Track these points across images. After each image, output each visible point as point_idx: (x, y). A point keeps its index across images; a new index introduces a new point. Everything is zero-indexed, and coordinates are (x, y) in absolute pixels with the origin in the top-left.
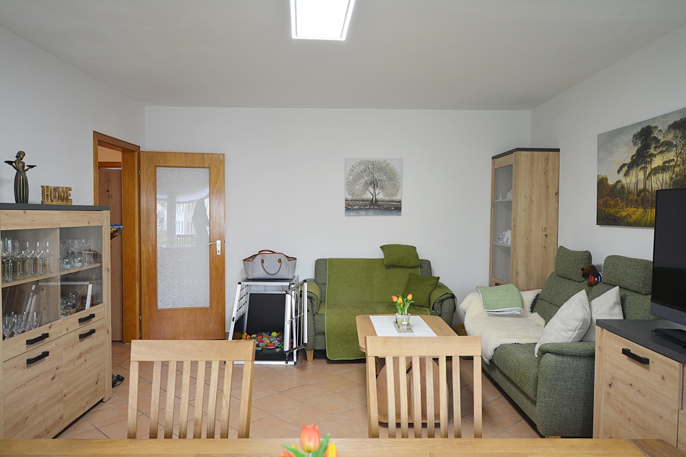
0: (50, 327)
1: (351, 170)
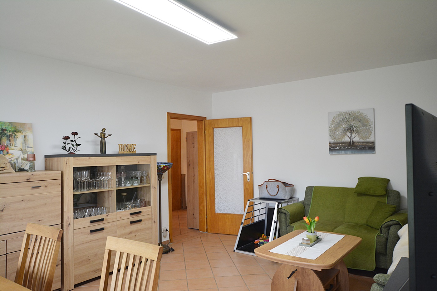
0: (107, 216)
1: (333, 120)
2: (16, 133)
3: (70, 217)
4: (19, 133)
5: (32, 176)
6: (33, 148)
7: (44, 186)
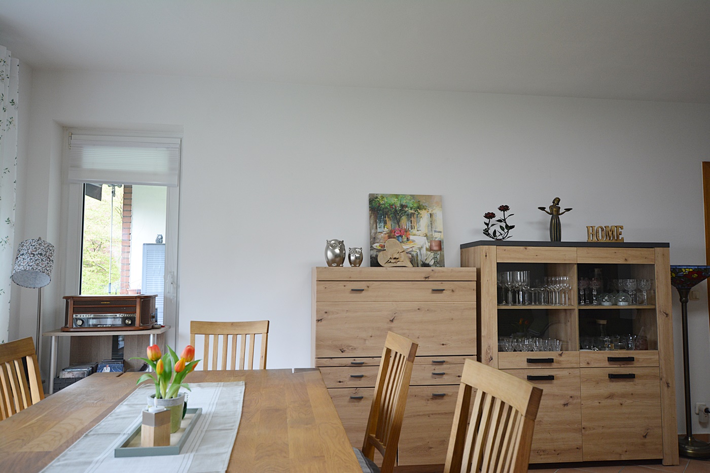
0: (561, 355)
2: (419, 211)
3: (491, 347)
4: (424, 211)
5: (432, 274)
6: (442, 233)
7: (449, 290)
